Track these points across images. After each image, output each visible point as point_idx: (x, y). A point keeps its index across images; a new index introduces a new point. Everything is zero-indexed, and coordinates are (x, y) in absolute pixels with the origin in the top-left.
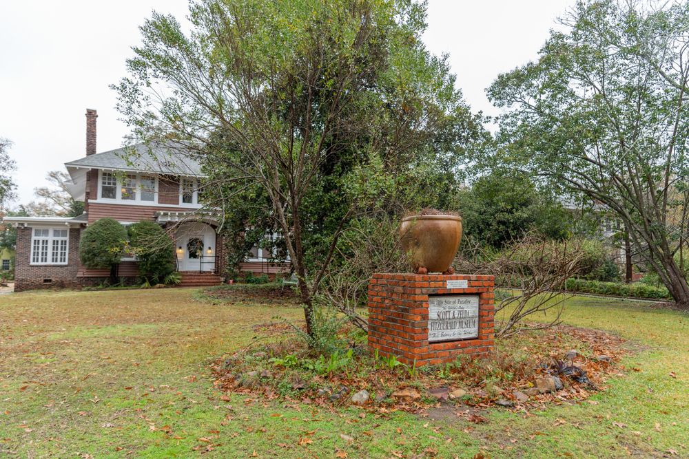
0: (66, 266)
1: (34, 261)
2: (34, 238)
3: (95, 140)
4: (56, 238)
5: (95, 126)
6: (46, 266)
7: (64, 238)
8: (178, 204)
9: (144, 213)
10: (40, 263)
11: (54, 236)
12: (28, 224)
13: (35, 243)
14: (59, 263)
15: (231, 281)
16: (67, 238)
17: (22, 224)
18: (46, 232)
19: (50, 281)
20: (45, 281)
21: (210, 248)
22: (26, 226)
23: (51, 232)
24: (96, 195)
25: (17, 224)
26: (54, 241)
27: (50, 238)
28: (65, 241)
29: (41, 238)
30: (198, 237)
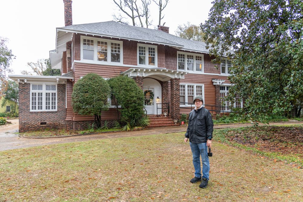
0: (56, 112)
1: (33, 109)
2: (32, 91)
3: (71, 19)
4: (48, 91)
5: (71, 9)
6: (41, 112)
7: (54, 92)
8: (137, 65)
9: (114, 71)
10: (37, 110)
11: (47, 89)
12: (27, 80)
13: (33, 95)
14: (51, 110)
15: (183, 122)
16: (56, 91)
17: (23, 81)
18: (40, 87)
19: (45, 123)
20: (42, 123)
21: (158, 98)
22: (26, 82)
23: (44, 87)
24: (79, 57)
25: (19, 80)
26: (47, 94)
27: (44, 91)
28: (55, 94)
29: (37, 91)
30: (150, 89)
